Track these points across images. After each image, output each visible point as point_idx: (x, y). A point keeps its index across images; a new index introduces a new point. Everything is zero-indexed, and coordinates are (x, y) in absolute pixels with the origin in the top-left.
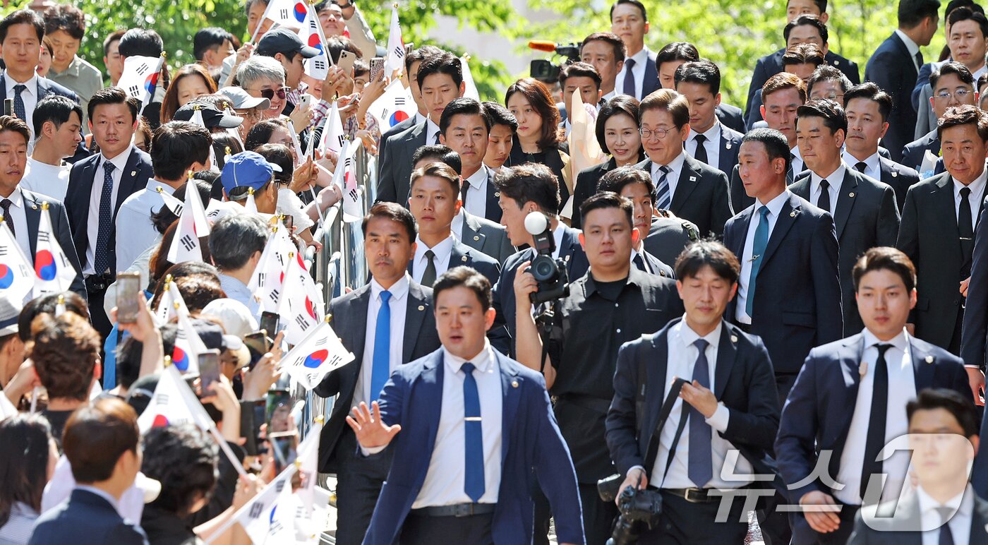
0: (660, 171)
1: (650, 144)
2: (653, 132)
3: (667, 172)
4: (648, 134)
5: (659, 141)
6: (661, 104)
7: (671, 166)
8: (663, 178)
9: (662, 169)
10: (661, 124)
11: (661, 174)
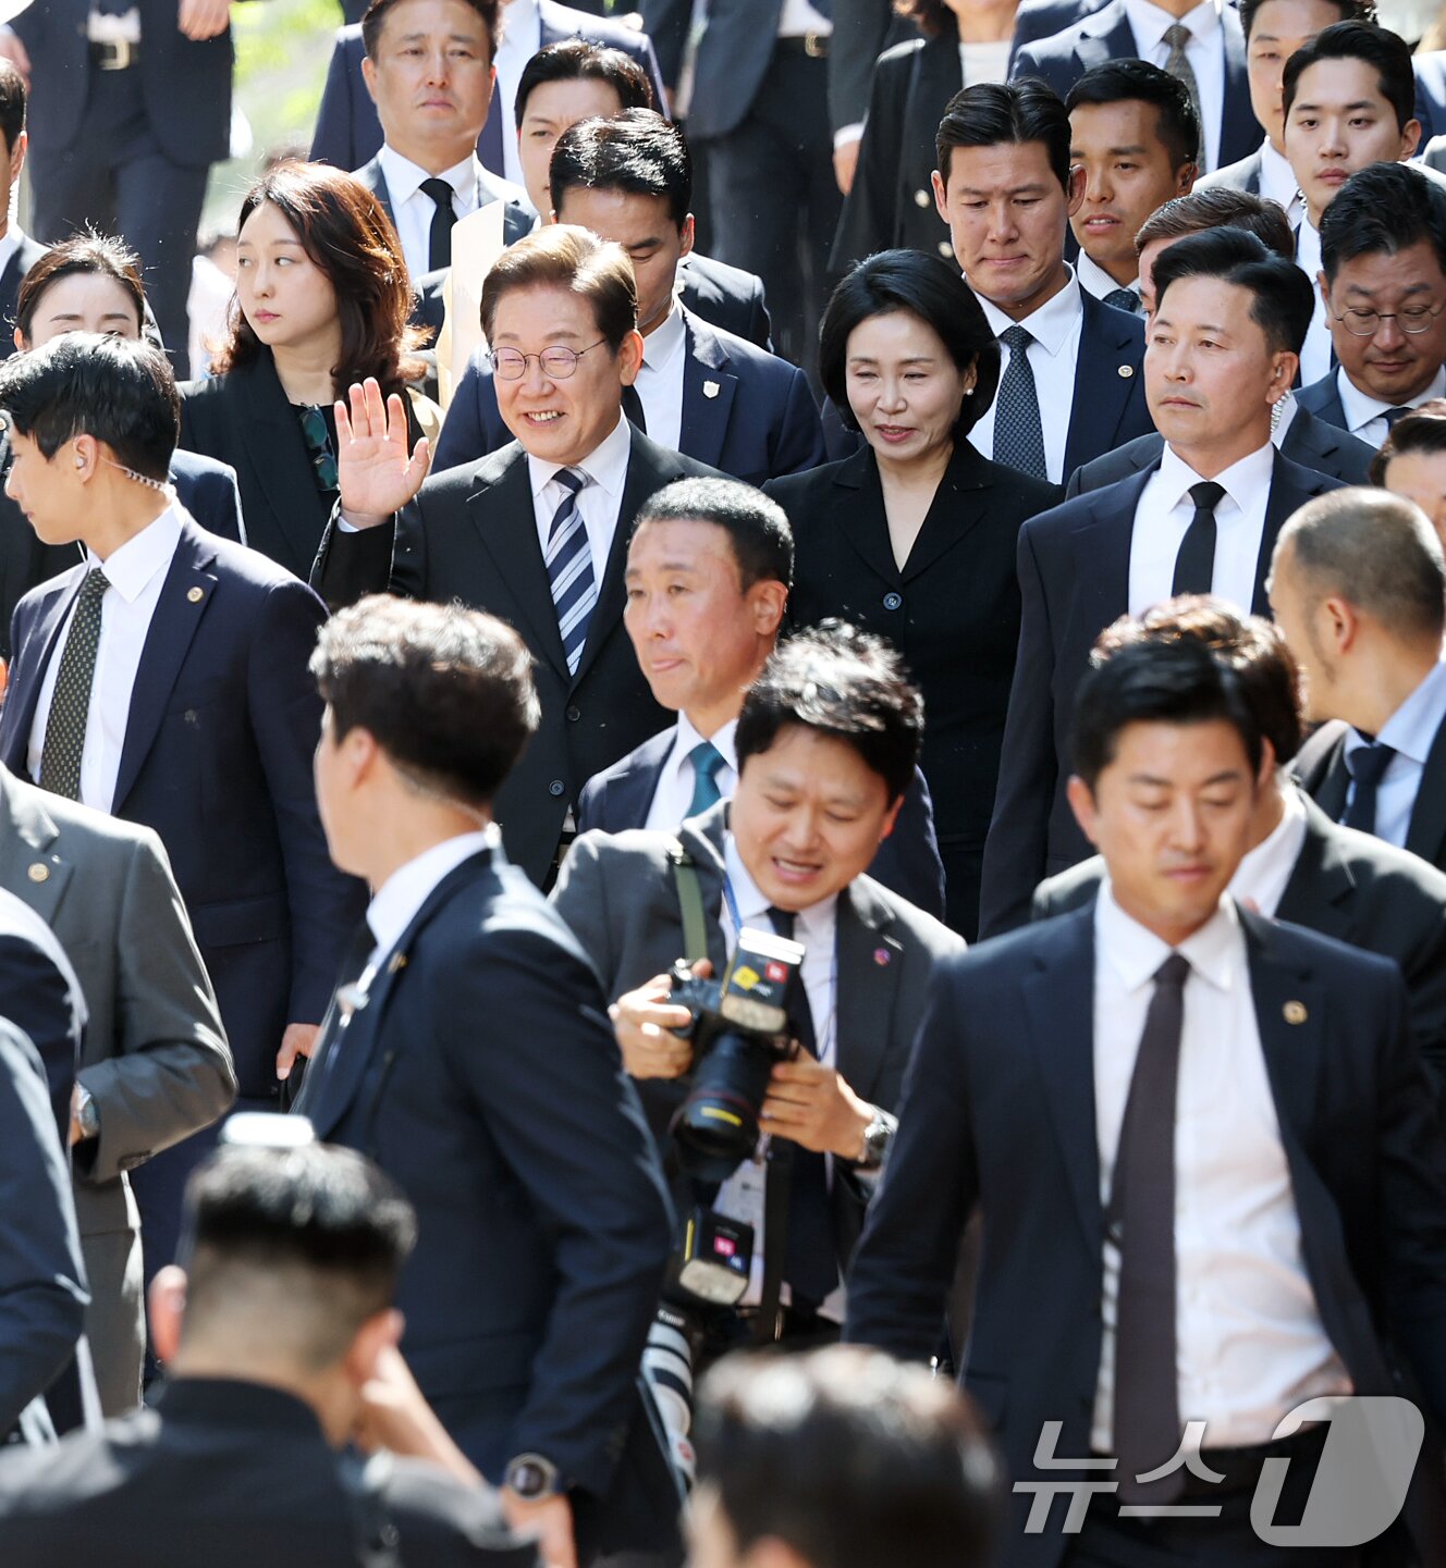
0: (555, 484)
1: (526, 398)
2: (534, 362)
3: (577, 486)
4: (517, 369)
5: (555, 388)
6: (557, 272)
7: (588, 467)
8: (567, 508)
9: (563, 477)
10: (559, 335)
11: (560, 493)
